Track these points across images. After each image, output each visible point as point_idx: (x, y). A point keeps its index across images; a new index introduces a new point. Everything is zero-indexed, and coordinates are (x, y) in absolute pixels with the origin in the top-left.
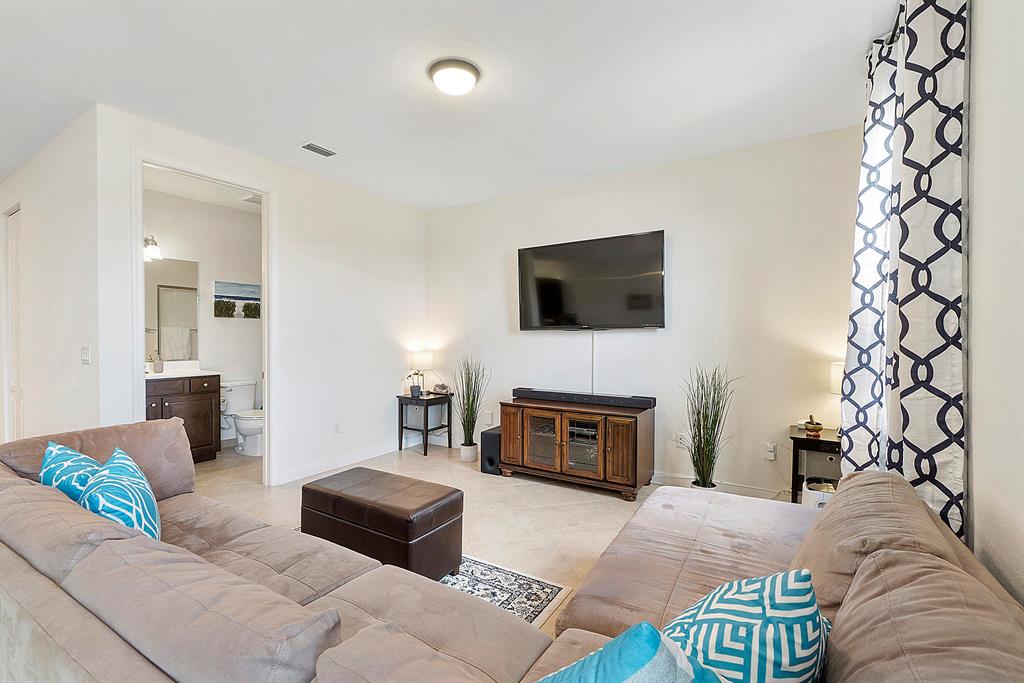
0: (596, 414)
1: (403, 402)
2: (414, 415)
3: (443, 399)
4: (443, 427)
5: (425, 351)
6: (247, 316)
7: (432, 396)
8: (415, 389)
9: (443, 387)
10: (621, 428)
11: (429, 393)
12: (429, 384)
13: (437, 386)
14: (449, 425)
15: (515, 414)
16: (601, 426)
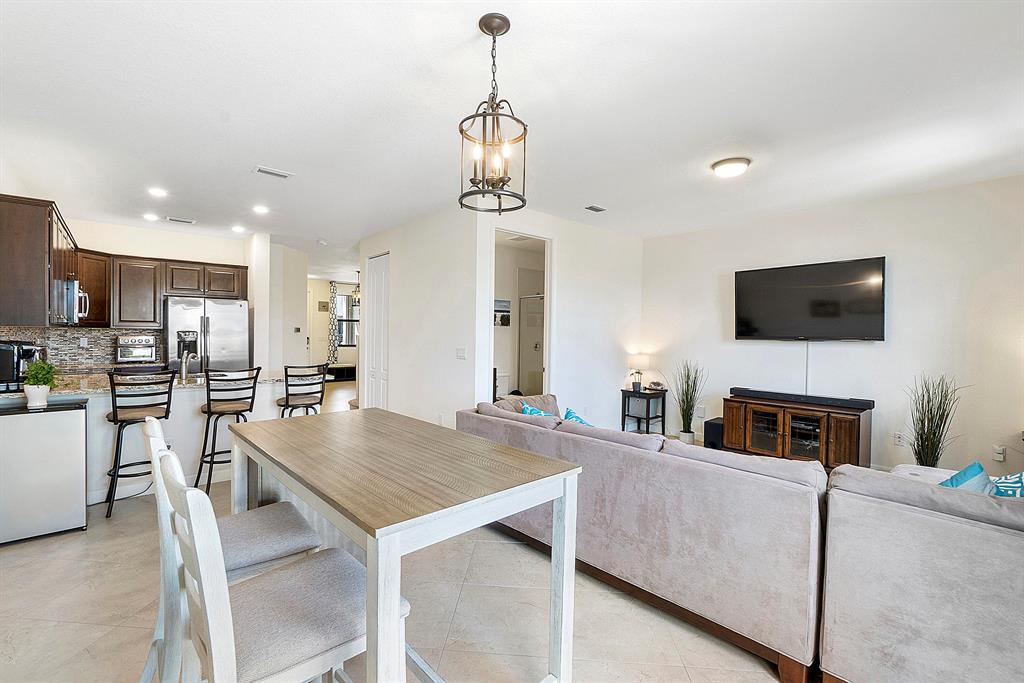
0: (820, 412)
1: (626, 395)
2: (637, 407)
3: (660, 394)
4: (659, 417)
5: (640, 354)
6: (502, 324)
7: (647, 392)
8: (636, 385)
9: (658, 384)
10: (843, 424)
11: (646, 389)
12: (646, 381)
13: (654, 383)
14: (663, 416)
15: (739, 408)
16: (824, 422)
